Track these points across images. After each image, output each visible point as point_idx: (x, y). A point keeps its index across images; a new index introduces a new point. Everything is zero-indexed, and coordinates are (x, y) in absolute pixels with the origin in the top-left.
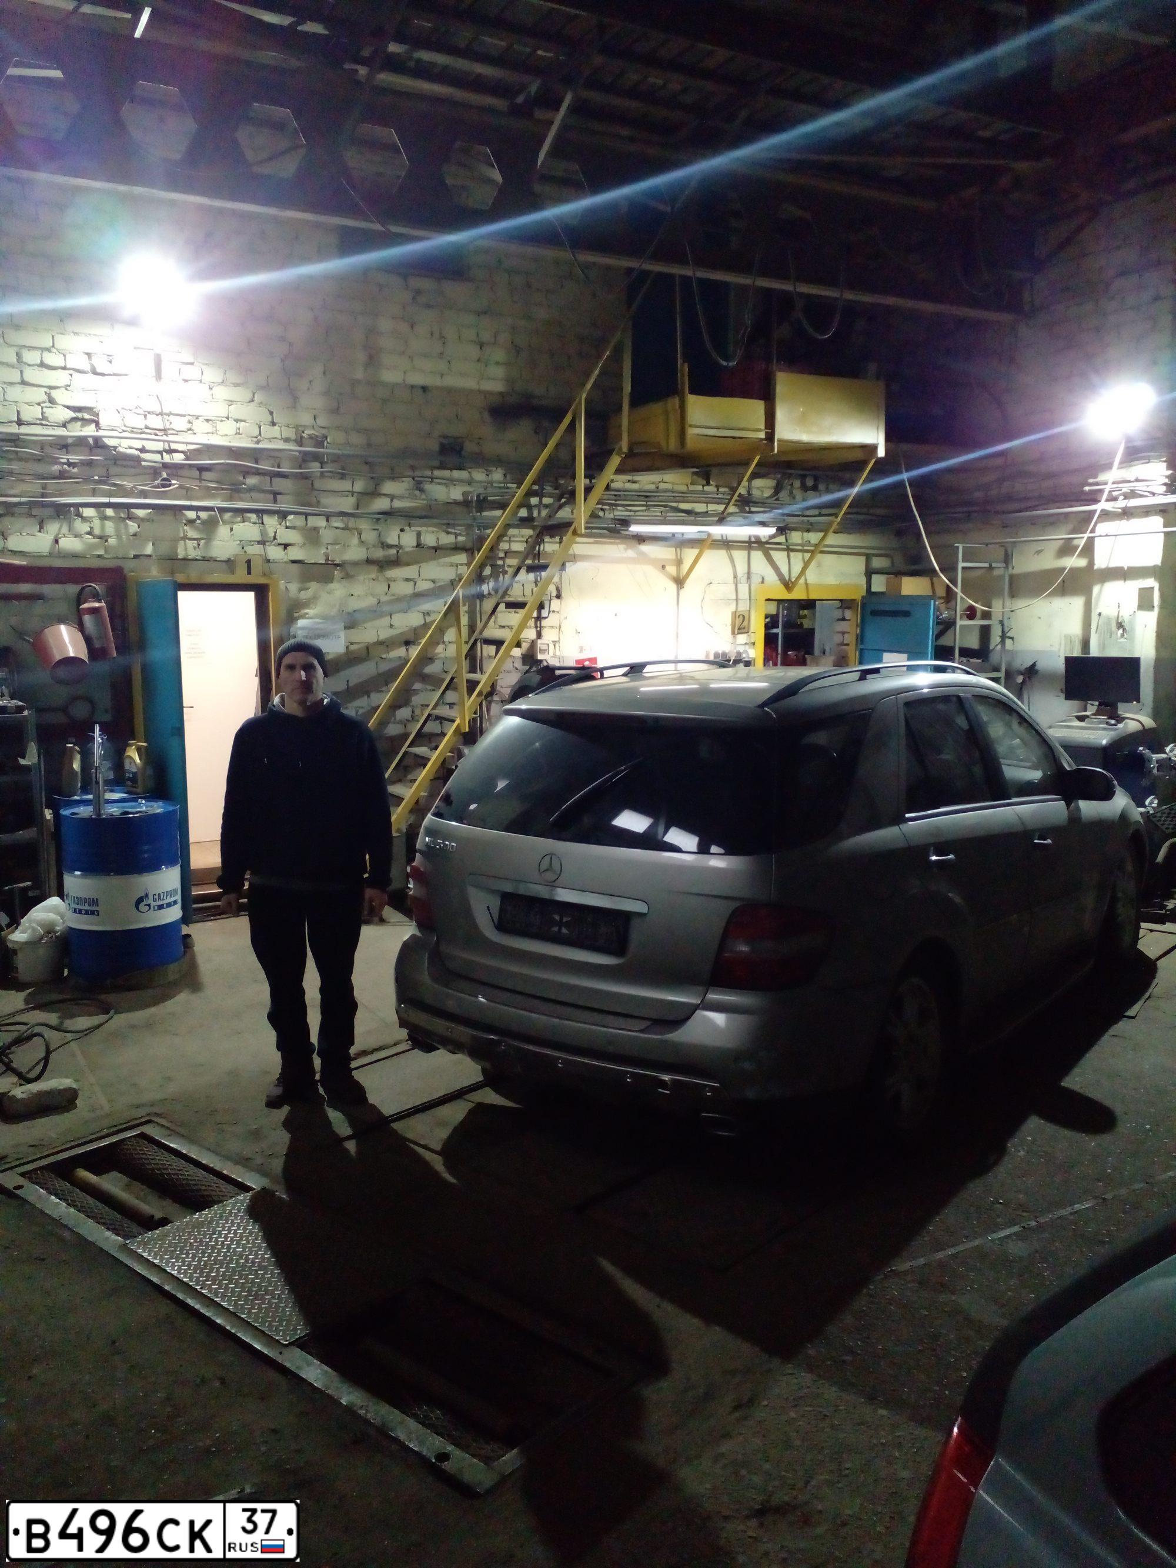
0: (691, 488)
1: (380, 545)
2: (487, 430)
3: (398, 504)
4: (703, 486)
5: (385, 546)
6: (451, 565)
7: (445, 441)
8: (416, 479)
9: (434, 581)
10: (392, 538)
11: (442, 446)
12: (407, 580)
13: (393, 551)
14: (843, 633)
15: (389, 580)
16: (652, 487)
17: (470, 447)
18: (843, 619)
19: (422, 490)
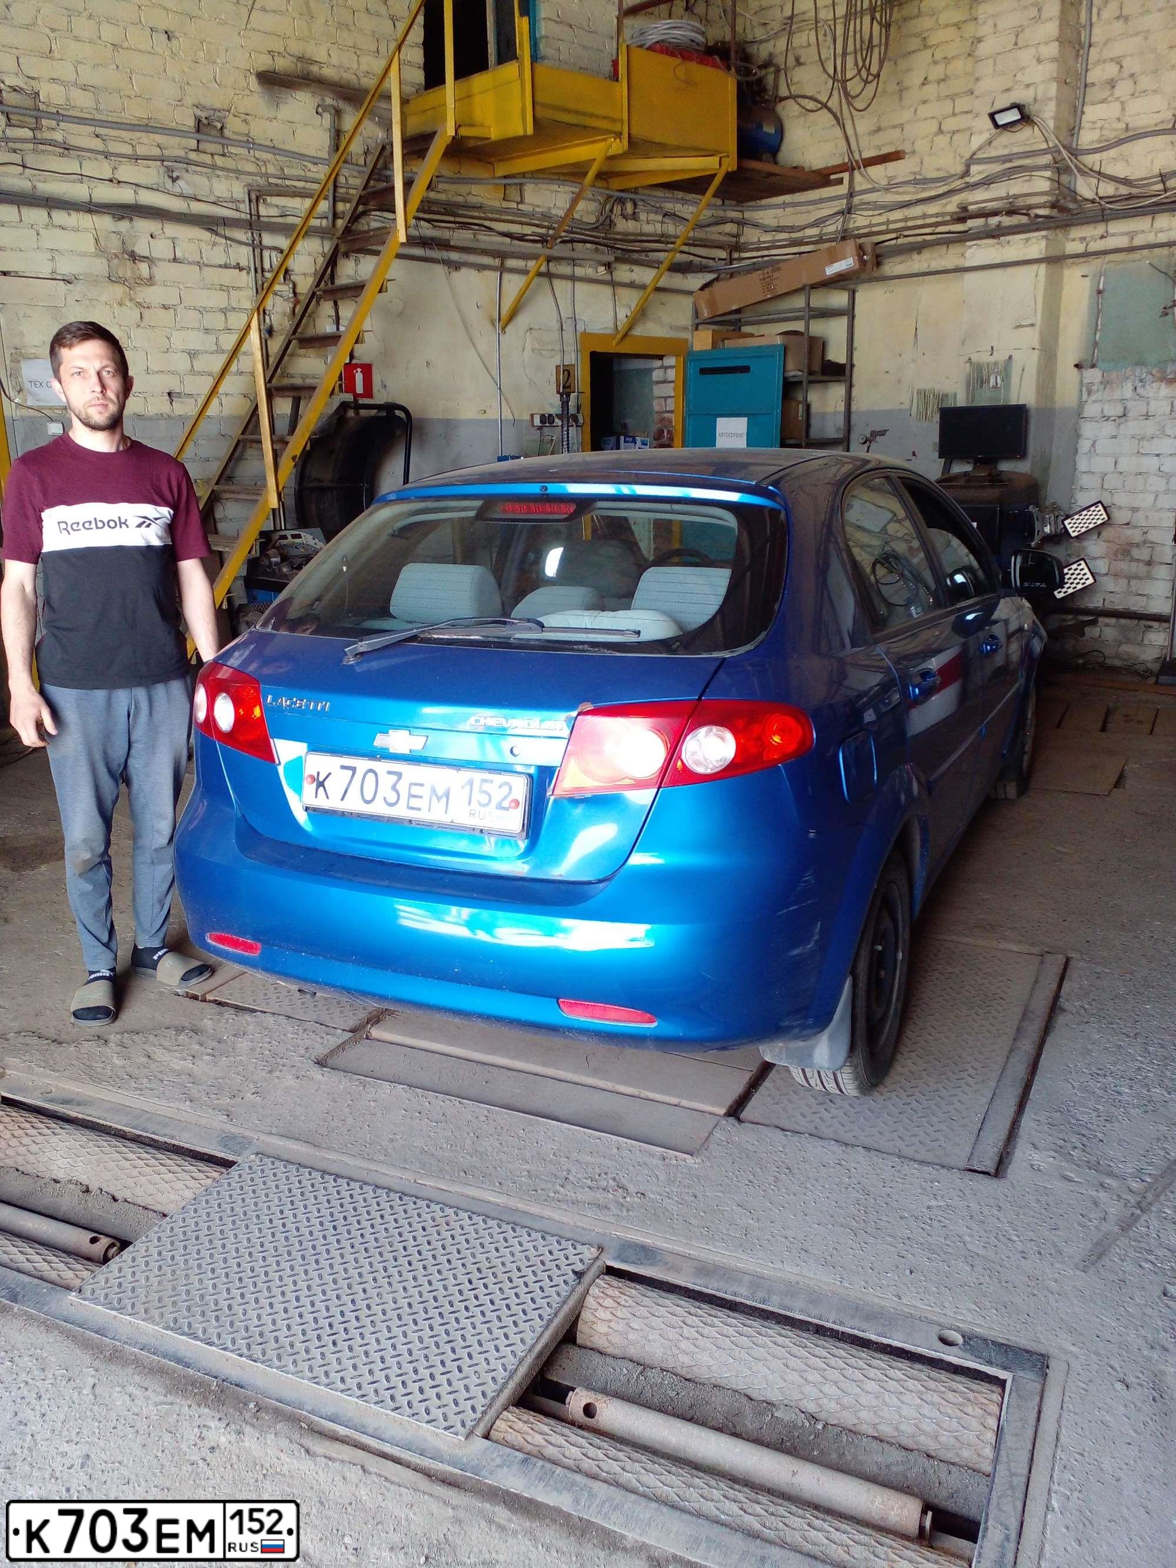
0: (505, 204)
1: (126, 256)
2: (255, 99)
3: (147, 198)
4: (518, 203)
5: (134, 257)
6: (224, 288)
7: (203, 115)
8: (165, 163)
9: (202, 311)
10: (141, 249)
11: (199, 121)
12: (165, 307)
13: (144, 268)
14: (665, 398)
15: (139, 305)
16: (460, 199)
17: (234, 126)
18: (665, 382)
19: (174, 180)
